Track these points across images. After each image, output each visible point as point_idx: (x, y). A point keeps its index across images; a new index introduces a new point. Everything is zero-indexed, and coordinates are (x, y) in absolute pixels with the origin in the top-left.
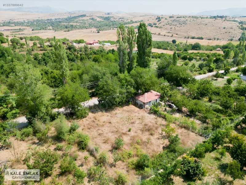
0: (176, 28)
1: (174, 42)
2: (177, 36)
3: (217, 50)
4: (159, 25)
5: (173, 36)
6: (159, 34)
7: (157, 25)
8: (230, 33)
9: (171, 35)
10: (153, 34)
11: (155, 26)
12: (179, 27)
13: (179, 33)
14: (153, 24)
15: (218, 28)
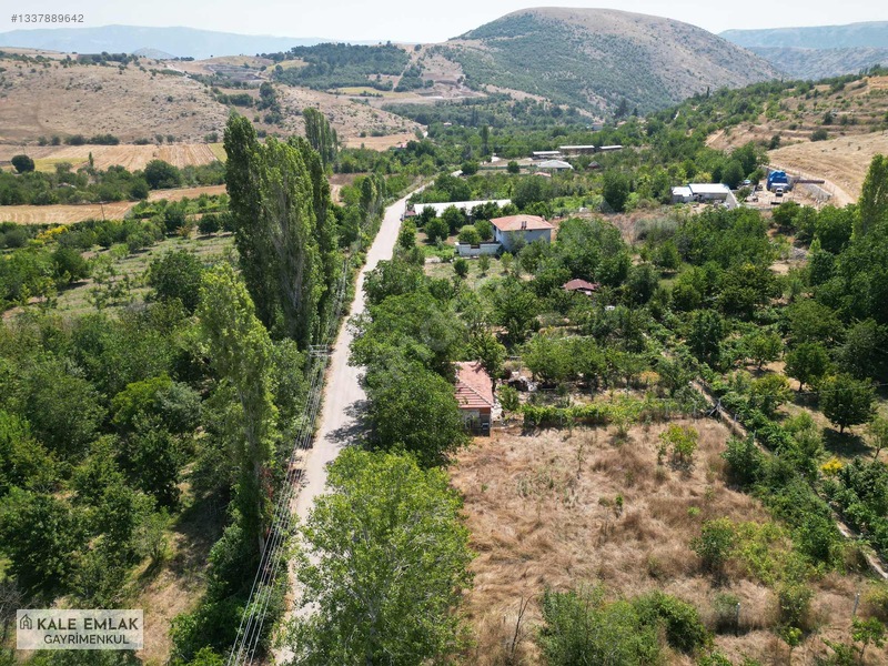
1: (22, 163)
8: (199, 117)
15: (149, 100)
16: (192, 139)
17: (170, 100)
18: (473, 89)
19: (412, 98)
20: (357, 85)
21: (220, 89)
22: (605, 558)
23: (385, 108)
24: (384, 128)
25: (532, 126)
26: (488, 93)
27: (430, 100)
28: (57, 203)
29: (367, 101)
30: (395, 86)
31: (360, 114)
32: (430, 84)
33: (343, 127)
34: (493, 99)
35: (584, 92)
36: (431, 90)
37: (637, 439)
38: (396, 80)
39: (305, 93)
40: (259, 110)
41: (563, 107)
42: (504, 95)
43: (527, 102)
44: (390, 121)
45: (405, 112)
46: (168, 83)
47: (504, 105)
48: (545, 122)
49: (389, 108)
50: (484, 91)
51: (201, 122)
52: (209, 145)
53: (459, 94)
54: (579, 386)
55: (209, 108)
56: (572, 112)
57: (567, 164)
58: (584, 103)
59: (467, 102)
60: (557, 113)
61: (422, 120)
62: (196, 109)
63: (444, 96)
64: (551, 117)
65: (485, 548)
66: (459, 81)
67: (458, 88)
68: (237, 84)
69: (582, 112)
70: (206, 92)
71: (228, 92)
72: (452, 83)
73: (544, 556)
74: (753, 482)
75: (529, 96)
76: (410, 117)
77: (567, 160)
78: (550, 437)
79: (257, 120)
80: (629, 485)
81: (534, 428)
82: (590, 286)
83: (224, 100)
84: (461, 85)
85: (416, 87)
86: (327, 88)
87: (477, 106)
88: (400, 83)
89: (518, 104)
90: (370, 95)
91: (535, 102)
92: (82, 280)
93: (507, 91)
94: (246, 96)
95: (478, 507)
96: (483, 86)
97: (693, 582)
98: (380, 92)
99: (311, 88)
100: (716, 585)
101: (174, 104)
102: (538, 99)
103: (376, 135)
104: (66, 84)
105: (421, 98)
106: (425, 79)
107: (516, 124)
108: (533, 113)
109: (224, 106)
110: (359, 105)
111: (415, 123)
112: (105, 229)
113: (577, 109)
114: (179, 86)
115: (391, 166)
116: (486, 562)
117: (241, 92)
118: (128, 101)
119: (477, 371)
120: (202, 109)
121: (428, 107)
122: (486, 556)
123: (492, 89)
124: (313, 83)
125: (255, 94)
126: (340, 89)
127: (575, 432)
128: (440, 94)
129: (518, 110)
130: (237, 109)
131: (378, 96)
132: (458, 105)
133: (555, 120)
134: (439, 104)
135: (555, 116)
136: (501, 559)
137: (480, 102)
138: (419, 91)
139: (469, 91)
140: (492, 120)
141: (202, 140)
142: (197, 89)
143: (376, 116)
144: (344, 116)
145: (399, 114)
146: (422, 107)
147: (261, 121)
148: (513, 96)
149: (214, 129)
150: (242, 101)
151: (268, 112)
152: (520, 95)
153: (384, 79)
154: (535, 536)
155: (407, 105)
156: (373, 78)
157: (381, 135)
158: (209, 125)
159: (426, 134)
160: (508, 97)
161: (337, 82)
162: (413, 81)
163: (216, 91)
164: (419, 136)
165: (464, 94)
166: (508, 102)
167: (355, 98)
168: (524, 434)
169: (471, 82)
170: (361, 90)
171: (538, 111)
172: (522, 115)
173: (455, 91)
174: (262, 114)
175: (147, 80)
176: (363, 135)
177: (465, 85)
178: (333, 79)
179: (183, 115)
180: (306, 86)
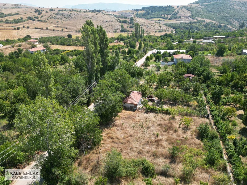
0: (63, 21)
1: (70, 36)
2: (66, 30)
3: (116, 42)
4: (42, 18)
5: (64, 30)
6: (47, 29)
7: (39, 18)
8: (113, 26)
9: (61, 30)
10: (40, 29)
11: (37, 19)
12: (65, 20)
13: (68, 27)
14: (33, 17)
15: (102, 21)
16: (110, 32)
17: (107, 21)
18: (193, 19)
19: (174, 22)
20: (158, 18)
21: (120, 19)
22: (143, 148)
23: (164, 24)
24: (162, 30)
25: (210, 30)
26: (198, 20)
27: (178, 22)
28: (72, 45)
29: (160, 22)
30: (169, 18)
31: (156, 26)
32: (180, 17)
33: (150, 29)
34: (199, 22)
35: (231, 20)
36: (180, 19)
37: (177, 120)
38: (169, 16)
39: (142, 20)
40: (129, 24)
41: (222, 25)
42: (203, 21)
43: (210, 23)
44: (165, 28)
45: (170, 25)
46: (107, 17)
47: (202, 24)
48: (215, 29)
49: (166, 24)
50: (197, 19)
51: (113, 27)
52: (114, 33)
53: (188, 21)
54: (170, 103)
55: (116, 24)
56: (225, 26)
57: (213, 42)
58: (230, 23)
59: (190, 23)
60: (220, 26)
61: (174, 28)
62: (113, 24)
63: (184, 21)
64: (217, 28)
65: (112, 138)
66: (189, 16)
67: (188, 18)
68: (125, 17)
69: (229, 26)
70: (116, 20)
71: (121, 20)
72: (187, 17)
73: (127, 144)
74: (203, 138)
75: (211, 21)
76: (171, 27)
77: (214, 40)
78: (152, 115)
79: (128, 27)
80: (165, 131)
81: (148, 112)
82: (193, 76)
83: (120, 22)
84: (189, 18)
85: (175, 18)
86: (149, 19)
87: (193, 24)
88: (171, 17)
89: (207, 23)
90: (161, 21)
91: (213, 23)
92: (66, 63)
93: (204, 20)
94: (126, 20)
95: (118, 128)
96: (196, 18)
97: (164, 160)
98: (164, 20)
99: (145, 19)
100: (171, 163)
101: (108, 22)
102: (214, 22)
103: (160, 32)
104: (84, 17)
105: (176, 21)
106: (178, 16)
107: (205, 29)
108: (211, 26)
109: (120, 23)
110: (157, 23)
111: (172, 29)
112: (78, 52)
113: (227, 25)
114: (110, 18)
115: (157, 40)
116: (110, 142)
117: (125, 19)
118: (97, 22)
119: (138, 94)
120: (114, 24)
121: (177, 24)
122: (111, 140)
123: (199, 19)
124: (146, 17)
125: (128, 20)
126: (153, 19)
127: (160, 115)
128: (182, 20)
129: (207, 25)
130: (123, 24)
131: (163, 21)
132: (187, 24)
133: (218, 28)
134: (181, 23)
135: (219, 27)
136: (115, 142)
137: (194, 23)
138: (176, 19)
139: (192, 19)
140: (197, 28)
141: (113, 32)
142: (114, 19)
143: (161, 27)
144: (151, 26)
145: (168, 26)
146: (175, 24)
147: (129, 27)
148: (206, 21)
149: (116, 29)
150: (125, 22)
151: (131, 25)
152: (208, 21)
153: (166, 16)
154: (128, 138)
155: (171, 24)
156: (163, 16)
157: (161, 32)
158: (115, 28)
159: (174, 32)
160: (204, 21)
161: (152, 17)
162: (175, 16)
163: (119, 19)
164: (172, 32)
165: (190, 20)
166: (204, 23)
167: (156, 21)
168: (145, 113)
169: (193, 17)
170: (159, 19)
171: (214, 26)
172: (207, 27)
173: (187, 19)
174: (129, 26)
175: (102, 16)
176: (156, 32)
177: (191, 17)
178: (152, 16)
179: (109, 25)
180: (144, 18)
